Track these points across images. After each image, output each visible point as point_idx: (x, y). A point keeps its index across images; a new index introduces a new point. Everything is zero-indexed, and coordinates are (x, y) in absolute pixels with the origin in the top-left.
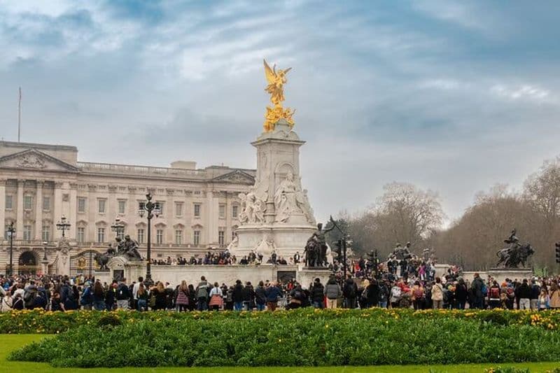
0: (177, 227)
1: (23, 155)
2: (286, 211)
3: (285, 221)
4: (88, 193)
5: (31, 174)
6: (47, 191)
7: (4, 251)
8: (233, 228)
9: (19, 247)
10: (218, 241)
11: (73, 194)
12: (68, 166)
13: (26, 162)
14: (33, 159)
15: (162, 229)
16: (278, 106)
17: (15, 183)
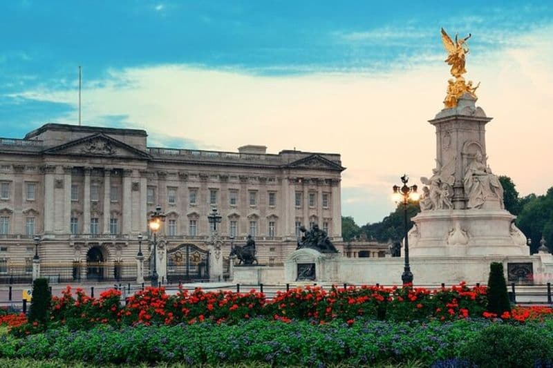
0: (251, 218)
1: (89, 141)
2: (480, 197)
3: (480, 207)
4: (157, 182)
5: (98, 161)
6: (114, 180)
7: (72, 246)
8: (310, 218)
9: (88, 242)
10: (295, 232)
11: (144, 183)
12: (137, 152)
13: (94, 148)
14: (100, 144)
15: (235, 220)
16: (460, 79)
17: (82, 170)
